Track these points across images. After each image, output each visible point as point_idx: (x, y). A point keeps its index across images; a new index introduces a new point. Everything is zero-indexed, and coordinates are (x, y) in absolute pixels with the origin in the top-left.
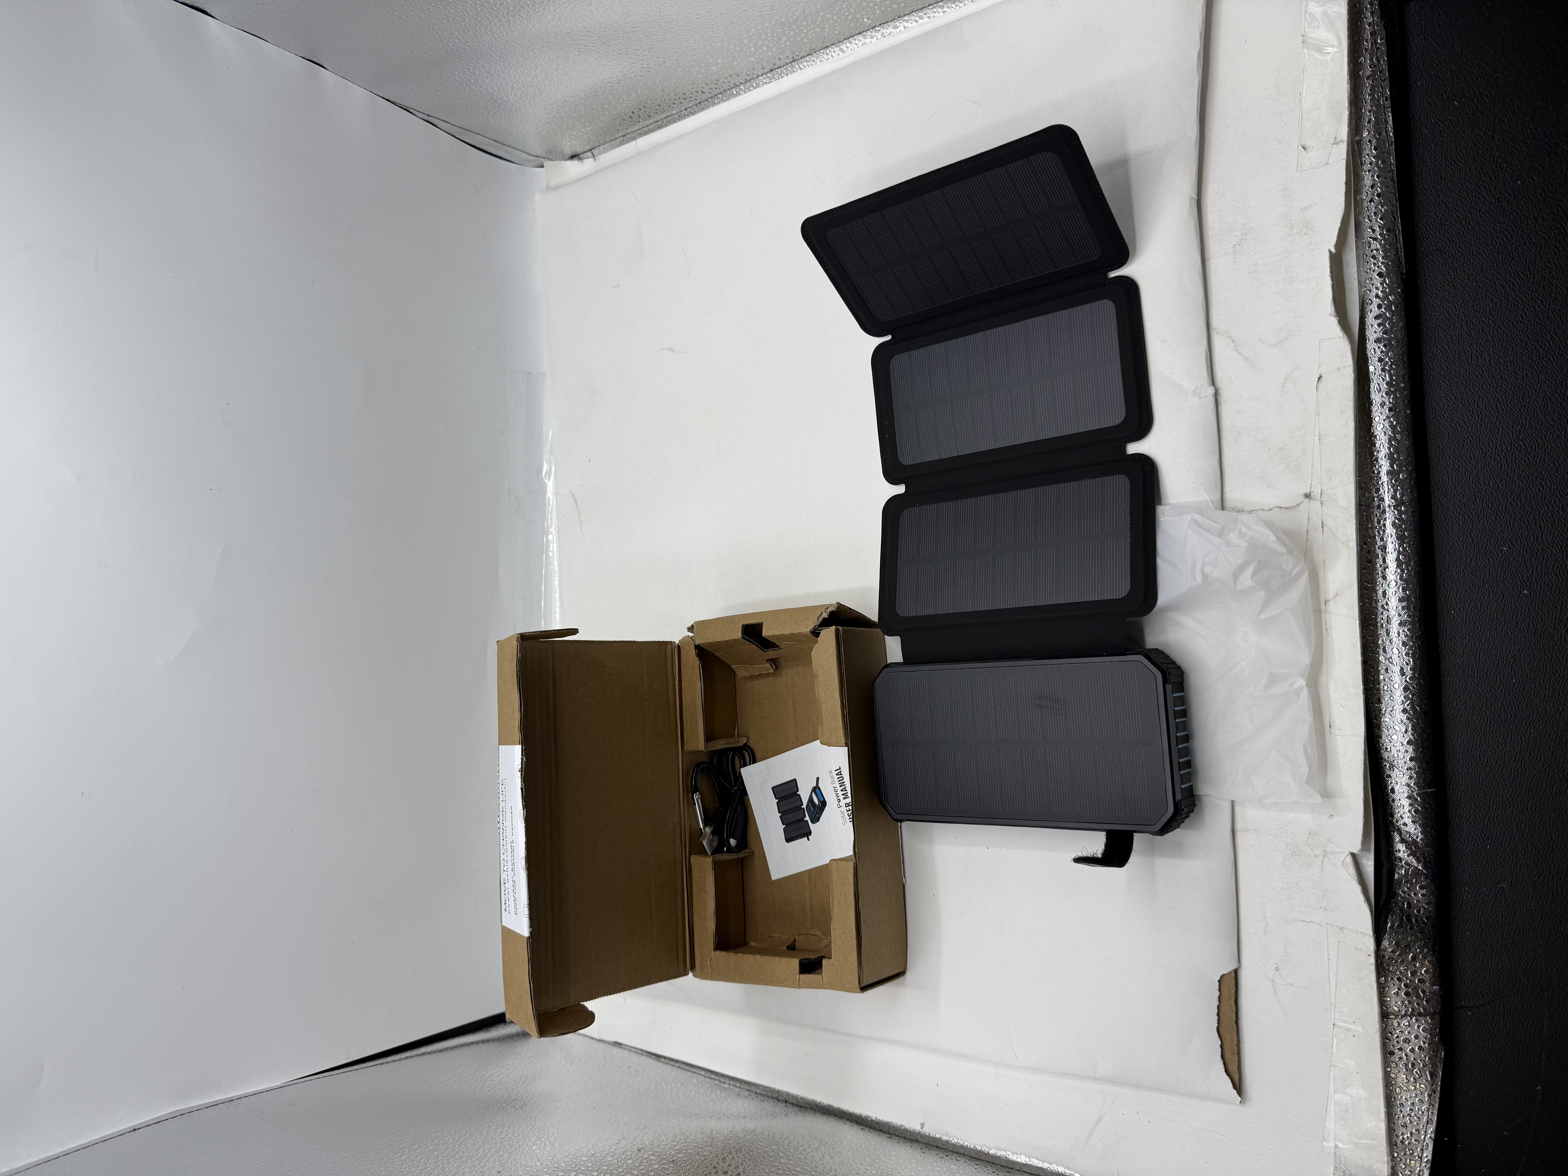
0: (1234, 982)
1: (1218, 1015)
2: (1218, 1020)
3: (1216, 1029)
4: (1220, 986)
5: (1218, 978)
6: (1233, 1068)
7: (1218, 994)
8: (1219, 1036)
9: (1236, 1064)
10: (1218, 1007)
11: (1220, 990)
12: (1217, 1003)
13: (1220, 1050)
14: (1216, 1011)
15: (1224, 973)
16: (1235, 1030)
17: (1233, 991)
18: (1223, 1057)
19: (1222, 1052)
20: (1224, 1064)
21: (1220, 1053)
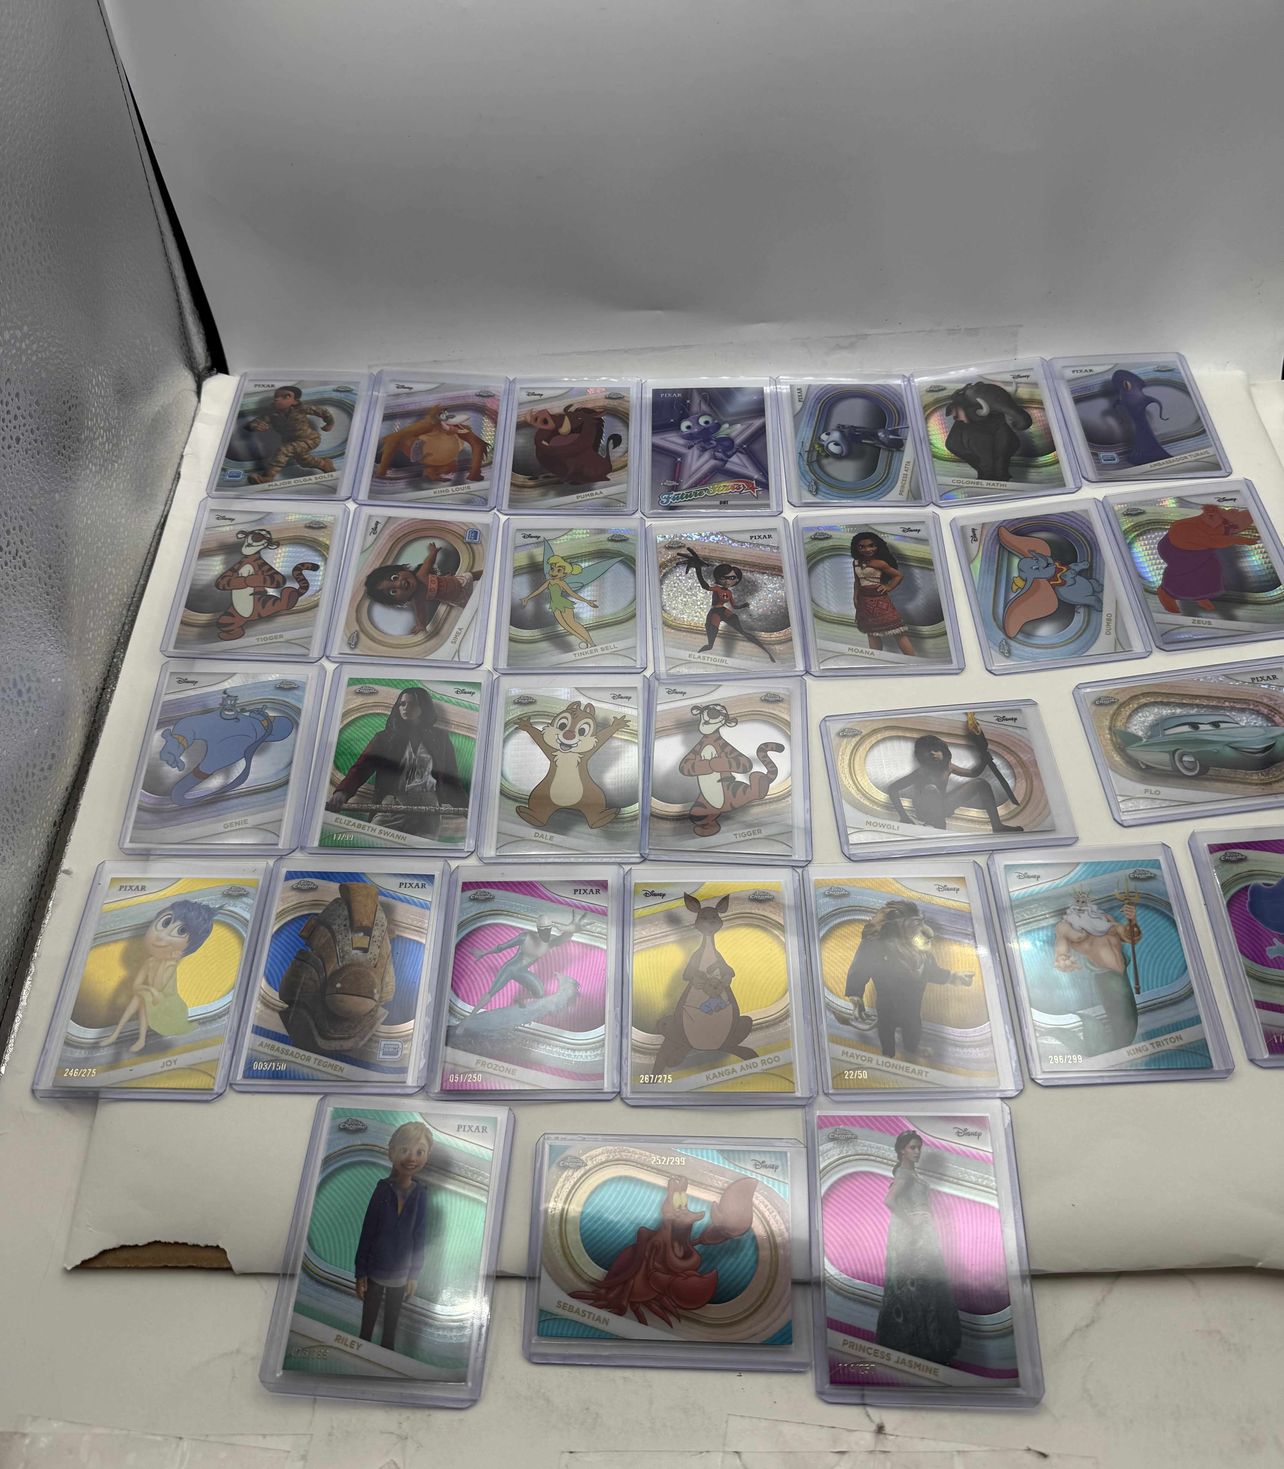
0: (215, 1265)
1: (176, 1243)
2: (170, 1243)
3: (158, 1240)
4: (212, 1247)
5: (221, 1246)
6: (109, 1260)
7: (202, 1244)
8: (149, 1244)
9: (114, 1265)
10: (185, 1244)
11: (207, 1247)
12: (190, 1243)
13: (132, 1243)
14: (181, 1241)
15: (228, 1254)
16: (155, 1265)
17: (204, 1265)
18: (123, 1247)
19: (129, 1246)
20: (114, 1249)
21: (127, 1244)
